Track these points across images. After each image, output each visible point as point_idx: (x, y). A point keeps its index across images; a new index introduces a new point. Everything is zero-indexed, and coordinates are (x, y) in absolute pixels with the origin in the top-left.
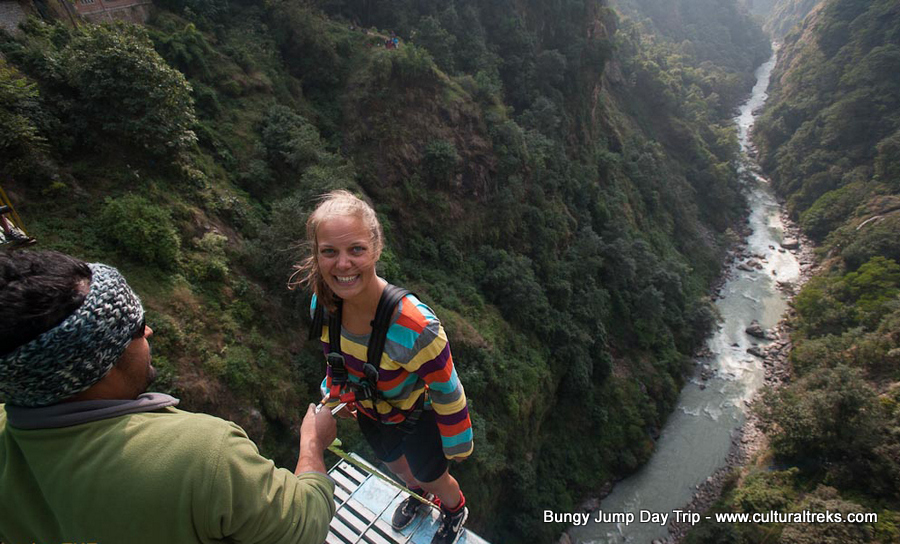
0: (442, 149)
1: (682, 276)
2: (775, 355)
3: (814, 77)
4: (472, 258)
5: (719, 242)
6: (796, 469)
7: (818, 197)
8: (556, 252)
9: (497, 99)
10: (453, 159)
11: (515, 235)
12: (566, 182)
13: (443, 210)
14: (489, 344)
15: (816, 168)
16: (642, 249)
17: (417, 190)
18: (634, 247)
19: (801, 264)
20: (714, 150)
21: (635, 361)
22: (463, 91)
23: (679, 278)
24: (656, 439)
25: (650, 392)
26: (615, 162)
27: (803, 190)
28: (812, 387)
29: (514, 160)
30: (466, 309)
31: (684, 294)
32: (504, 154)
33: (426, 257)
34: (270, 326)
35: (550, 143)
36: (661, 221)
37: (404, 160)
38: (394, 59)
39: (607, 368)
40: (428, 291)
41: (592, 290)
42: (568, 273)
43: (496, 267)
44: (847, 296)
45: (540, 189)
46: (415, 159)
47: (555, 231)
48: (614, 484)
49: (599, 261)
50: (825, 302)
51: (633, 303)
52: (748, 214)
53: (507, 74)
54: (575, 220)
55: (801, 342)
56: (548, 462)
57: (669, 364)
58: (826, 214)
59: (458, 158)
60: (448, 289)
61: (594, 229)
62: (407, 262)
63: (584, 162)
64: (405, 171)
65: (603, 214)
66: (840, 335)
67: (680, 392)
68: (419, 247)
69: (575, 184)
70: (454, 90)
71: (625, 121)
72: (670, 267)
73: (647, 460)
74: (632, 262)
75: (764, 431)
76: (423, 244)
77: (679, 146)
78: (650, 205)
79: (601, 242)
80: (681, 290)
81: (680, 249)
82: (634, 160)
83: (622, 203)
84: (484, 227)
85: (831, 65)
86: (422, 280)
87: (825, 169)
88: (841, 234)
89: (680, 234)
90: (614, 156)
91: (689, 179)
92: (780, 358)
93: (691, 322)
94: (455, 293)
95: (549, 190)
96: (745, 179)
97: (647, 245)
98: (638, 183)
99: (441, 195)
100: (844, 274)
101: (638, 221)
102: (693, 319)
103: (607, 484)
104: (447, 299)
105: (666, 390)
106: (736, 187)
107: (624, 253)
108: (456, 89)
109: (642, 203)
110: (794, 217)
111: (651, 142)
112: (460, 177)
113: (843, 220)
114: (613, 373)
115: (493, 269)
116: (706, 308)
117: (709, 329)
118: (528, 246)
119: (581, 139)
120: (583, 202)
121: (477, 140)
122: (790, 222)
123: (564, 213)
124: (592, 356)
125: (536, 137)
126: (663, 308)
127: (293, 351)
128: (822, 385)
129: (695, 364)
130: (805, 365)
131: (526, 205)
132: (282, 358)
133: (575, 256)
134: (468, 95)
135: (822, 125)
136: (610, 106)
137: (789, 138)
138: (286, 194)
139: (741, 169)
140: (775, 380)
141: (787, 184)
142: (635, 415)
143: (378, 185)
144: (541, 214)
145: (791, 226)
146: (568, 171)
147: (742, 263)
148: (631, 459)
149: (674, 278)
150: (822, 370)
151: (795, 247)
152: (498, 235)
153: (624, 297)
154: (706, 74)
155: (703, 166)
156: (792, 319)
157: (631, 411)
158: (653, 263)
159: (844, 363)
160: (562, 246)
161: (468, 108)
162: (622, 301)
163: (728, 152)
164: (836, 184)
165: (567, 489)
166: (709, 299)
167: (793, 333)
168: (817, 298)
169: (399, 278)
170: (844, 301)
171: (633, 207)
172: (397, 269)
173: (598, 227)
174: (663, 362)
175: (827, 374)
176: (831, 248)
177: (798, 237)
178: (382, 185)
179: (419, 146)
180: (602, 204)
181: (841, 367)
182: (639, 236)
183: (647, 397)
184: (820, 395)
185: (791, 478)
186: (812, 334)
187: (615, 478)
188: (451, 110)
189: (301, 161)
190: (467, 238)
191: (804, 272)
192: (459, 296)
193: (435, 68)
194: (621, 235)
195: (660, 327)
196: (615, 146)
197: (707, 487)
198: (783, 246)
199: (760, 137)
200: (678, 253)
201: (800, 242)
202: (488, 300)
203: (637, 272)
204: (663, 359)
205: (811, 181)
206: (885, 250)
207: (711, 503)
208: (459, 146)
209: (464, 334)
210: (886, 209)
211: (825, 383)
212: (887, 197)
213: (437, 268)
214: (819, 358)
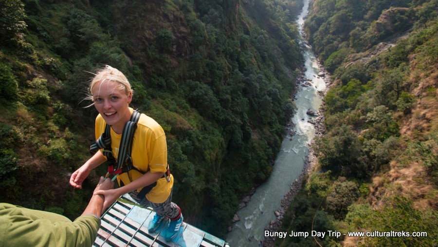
0: (165, 33)
1: (279, 90)
2: (319, 122)
3: (325, 4)
4: (183, 86)
5: (293, 74)
6: (330, 171)
7: (330, 54)
8: (223, 81)
9: (191, 9)
10: (171, 38)
11: (203, 74)
12: (226, 49)
13: (167, 63)
14: (194, 127)
15: (329, 42)
16: (261, 79)
17: (154, 54)
18: (258, 78)
19: (326, 83)
20: (290, 34)
21: (262, 130)
22: (175, 5)
23: (278, 91)
24: (273, 165)
25: (269, 144)
26: (247, 39)
27: (325, 52)
28: (334, 135)
29: (201, 38)
30: (180, 111)
31: (280, 98)
32: (195, 36)
33: (160, 87)
34: (76, 127)
35: (218, 30)
36: (269, 66)
37: (146, 38)
39: (249, 134)
40: (162, 104)
41: (240, 99)
42: (229, 91)
43: (195, 90)
44: (344, 96)
45: (214, 53)
46: (152, 38)
47: (222, 72)
48: (256, 188)
49: (243, 85)
50: (336, 98)
51: (259, 104)
52: (304, 62)
54: (231, 67)
55: (328, 116)
56: (225, 182)
57: (276, 130)
58: (334, 61)
59: (174, 37)
60: (172, 102)
61: (239, 70)
62: (150, 90)
63: (233, 39)
64: (147, 44)
65: (243, 63)
66: (342, 112)
67: (281, 143)
68: (156, 82)
69: (230, 49)
71: (251, 21)
72: (274, 86)
73: (270, 175)
74: (258, 85)
75: (317, 156)
76: (158, 80)
77: (274, 32)
78: (263, 58)
79: (243, 76)
80: (279, 96)
81: (277, 78)
82: (255, 38)
83: (251, 58)
84: (188, 71)
86: (158, 98)
87: (332, 43)
88: (340, 70)
89: (277, 71)
90: (247, 36)
91: (279, 47)
92: (321, 124)
93: (284, 111)
94: (175, 104)
95: (218, 52)
96: (302, 47)
97: (264, 77)
98: (258, 49)
99: (166, 56)
100: (342, 87)
101: (259, 66)
102: (285, 109)
103: (253, 189)
104: (171, 107)
105: (276, 142)
106: (299, 50)
107: (253, 81)
109: (260, 58)
110: (322, 63)
111: (262, 30)
112: (175, 47)
113: (340, 64)
114: (252, 137)
115: (193, 91)
116: (290, 104)
117: (292, 113)
118: (209, 79)
119: (231, 29)
120: (233, 57)
121: (183, 29)
122: (320, 65)
123: (225, 63)
124: (242, 129)
125: (210, 27)
126: (272, 105)
127: (91, 139)
128: (337, 134)
129: (287, 130)
130: (330, 126)
131: (208, 60)
132: (84, 143)
133: (232, 83)
134: (177, 7)
135: (330, 24)
136: (244, 14)
137: (318, 30)
138: (83, 56)
139: (300, 43)
140: (320, 134)
141: (318, 49)
142: (263, 155)
143: (134, 51)
144: (215, 64)
145: (321, 67)
146: (227, 43)
147: (303, 83)
148: (263, 176)
149: (276, 91)
150: (337, 128)
151: (323, 76)
152: (195, 74)
153: (255, 101)
154: (283, 1)
155: (285, 41)
156: (324, 107)
157: (261, 153)
158: (266, 85)
159: (345, 124)
160: (225, 78)
161: (177, 13)
162: (254, 103)
163: (294, 35)
164: (336, 49)
165: (235, 193)
167: (325, 113)
168: (332, 97)
169: (147, 97)
170: (342, 98)
171: (256, 60)
172: (145, 93)
173: (242, 69)
174: (273, 130)
175: (339, 129)
176: (336, 76)
177: (324, 72)
178: (135, 51)
179: (154, 32)
180: (243, 59)
181: (344, 126)
182: (259, 73)
183: (268, 146)
184: (337, 138)
185: (328, 175)
186: (332, 113)
187: (256, 185)
188: (169, 14)
189: (90, 39)
190: (180, 76)
191: (327, 86)
192: (178, 105)
194: (252, 73)
195: (271, 114)
196: (247, 32)
197: (295, 184)
198: (319, 76)
199: (306, 29)
200: (277, 80)
201: (325, 73)
202: (192, 106)
203: (260, 89)
204: (273, 128)
205: (327, 48)
206: (356, 76)
207: (298, 191)
208: (174, 32)
209: (181, 124)
210: (355, 59)
211: (338, 133)
212: (355, 54)
213: (166, 92)
214: (335, 122)
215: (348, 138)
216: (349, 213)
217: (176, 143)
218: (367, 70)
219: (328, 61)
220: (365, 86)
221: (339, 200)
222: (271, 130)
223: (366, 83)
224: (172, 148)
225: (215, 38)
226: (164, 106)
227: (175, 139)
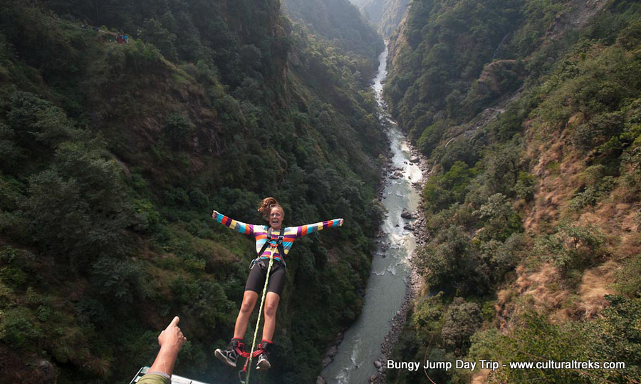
0: (178, 120)
1: (359, 188)
2: (419, 227)
3: (409, 61)
4: (216, 198)
5: (376, 163)
6: (442, 292)
7: (423, 131)
8: (275, 184)
9: (215, 80)
10: (188, 126)
11: (245, 177)
12: (275, 135)
13: (187, 165)
14: (240, 258)
15: (419, 114)
16: (332, 175)
17: (164, 153)
18: (326, 173)
19: (422, 170)
20: (364, 106)
21: (341, 248)
22: (189, 76)
23: (357, 190)
24: (363, 296)
25: (354, 267)
26: (305, 119)
27: (415, 127)
28: (441, 242)
29: (235, 123)
30: (218, 236)
31: (362, 199)
32: (226, 120)
33: (180, 203)
34: (46, 283)
35: (259, 109)
36: (340, 155)
37: (148, 130)
38: (126, 52)
39: (324, 257)
40: (186, 228)
41: (305, 207)
43: (235, 201)
44: (448, 186)
45: (258, 143)
46: (158, 129)
47: (272, 170)
48: (343, 333)
49: (306, 187)
50: (438, 191)
51: (332, 211)
52: (389, 144)
53: (220, 62)
54: (285, 161)
55: (431, 217)
56: (298, 331)
57: (362, 246)
58: (429, 140)
59: (193, 126)
60: (201, 224)
61: (298, 165)
62: (165, 209)
63: (284, 121)
64: (150, 138)
65: (303, 154)
66: (449, 209)
67: (371, 262)
68: (172, 196)
69: (281, 136)
70: (182, 75)
71: (307, 92)
72: (351, 184)
73: (361, 312)
74: (327, 184)
75: (422, 275)
76: (176, 193)
77: (343, 105)
78: (331, 144)
79: (305, 174)
80: (360, 197)
81: (355, 171)
82: (317, 116)
83: (314, 146)
84: (221, 174)
85: (416, 54)
86: (179, 221)
87: (424, 114)
88: (438, 150)
89: (353, 161)
90: (304, 115)
91: (352, 126)
92: (422, 228)
93: (369, 216)
94: (207, 226)
95: (263, 141)
96: (384, 123)
97: (335, 171)
98: (322, 132)
99: (183, 154)
100: (444, 174)
101: (326, 156)
102: (370, 214)
103: (339, 334)
104: (201, 231)
105: (363, 263)
106: (380, 129)
107: (321, 179)
108: (182, 74)
109: (327, 144)
110: (413, 143)
111: (325, 104)
112: (196, 139)
113: (438, 143)
114: (329, 260)
115: (233, 203)
116: (376, 206)
117: (381, 219)
118: (255, 183)
119: (280, 105)
120: (287, 147)
121: (205, 111)
122: (412, 146)
123: (277, 157)
124: (312, 251)
125: (247, 105)
126: (351, 211)
127: (74, 299)
128: (444, 240)
129: (377, 243)
130: (435, 230)
131: (249, 155)
132: (63, 308)
133: (289, 185)
134: (193, 78)
135: (418, 88)
136: (295, 81)
137: (403, 97)
138: (43, 168)
139: (381, 117)
140: (422, 242)
141: (406, 124)
142: (348, 284)
143: (130, 152)
144: (260, 160)
145: (413, 149)
146: (275, 127)
148: (351, 314)
149: (355, 190)
150: (444, 231)
151: (417, 161)
152: (232, 178)
153: (326, 207)
154: (351, 60)
155: (360, 117)
156: (423, 204)
157: (345, 282)
158: (340, 183)
159: (453, 224)
160: (279, 179)
161: (194, 88)
162: (325, 211)
163: (371, 107)
164: (430, 122)
165: (314, 346)
166: (377, 200)
167: (426, 212)
168: (433, 189)
169: (160, 222)
170: (446, 189)
171: (321, 148)
172: (157, 215)
173: (301, 165)
174: (358, 246)
175: (446, 232)
176: (435, 160)
177: (418, 155)
178: (132, 151)
179: (159, 119)
180: (301, 148)
181: (452, 227)
182: (328, 166)
183: (353, 270)
184: (445, 245)
185: (440, 298)
186: (435, 211)
187: (343, 329)
188: (181, 90)
189: (52, 138)
190: (209, 184)
191: (424, 175)
192: (211, 227)
193: (162, 58)
194: (317, 167)
195: (352, 223)
196: (303, 109)
197: (398, 318)
198: (411, 161)
199: (387, 97)
200: (354, 174)
201: (420, 157)
203: (331, 190)
204: (358, 244)
205: (418, 121)
206: (460, 157)
207: (402, 327)
208: (191, 116)
209: (220, 255)
210: (457, 134)
211: (446, 238)
212: (456, 127)
213: (189, 210)
214: (441, 224)
215: (460, 243)
216: (474, 346)
217: (217, 284)
218: (474, 148)
219: (422, 140)
220: (473, 170)
221: (459, 330)
222: (354, 247)
223: (473, 166)
224: (211, 294)
225: (257, 121)
226: (190, 231)
227: (213, 279)
